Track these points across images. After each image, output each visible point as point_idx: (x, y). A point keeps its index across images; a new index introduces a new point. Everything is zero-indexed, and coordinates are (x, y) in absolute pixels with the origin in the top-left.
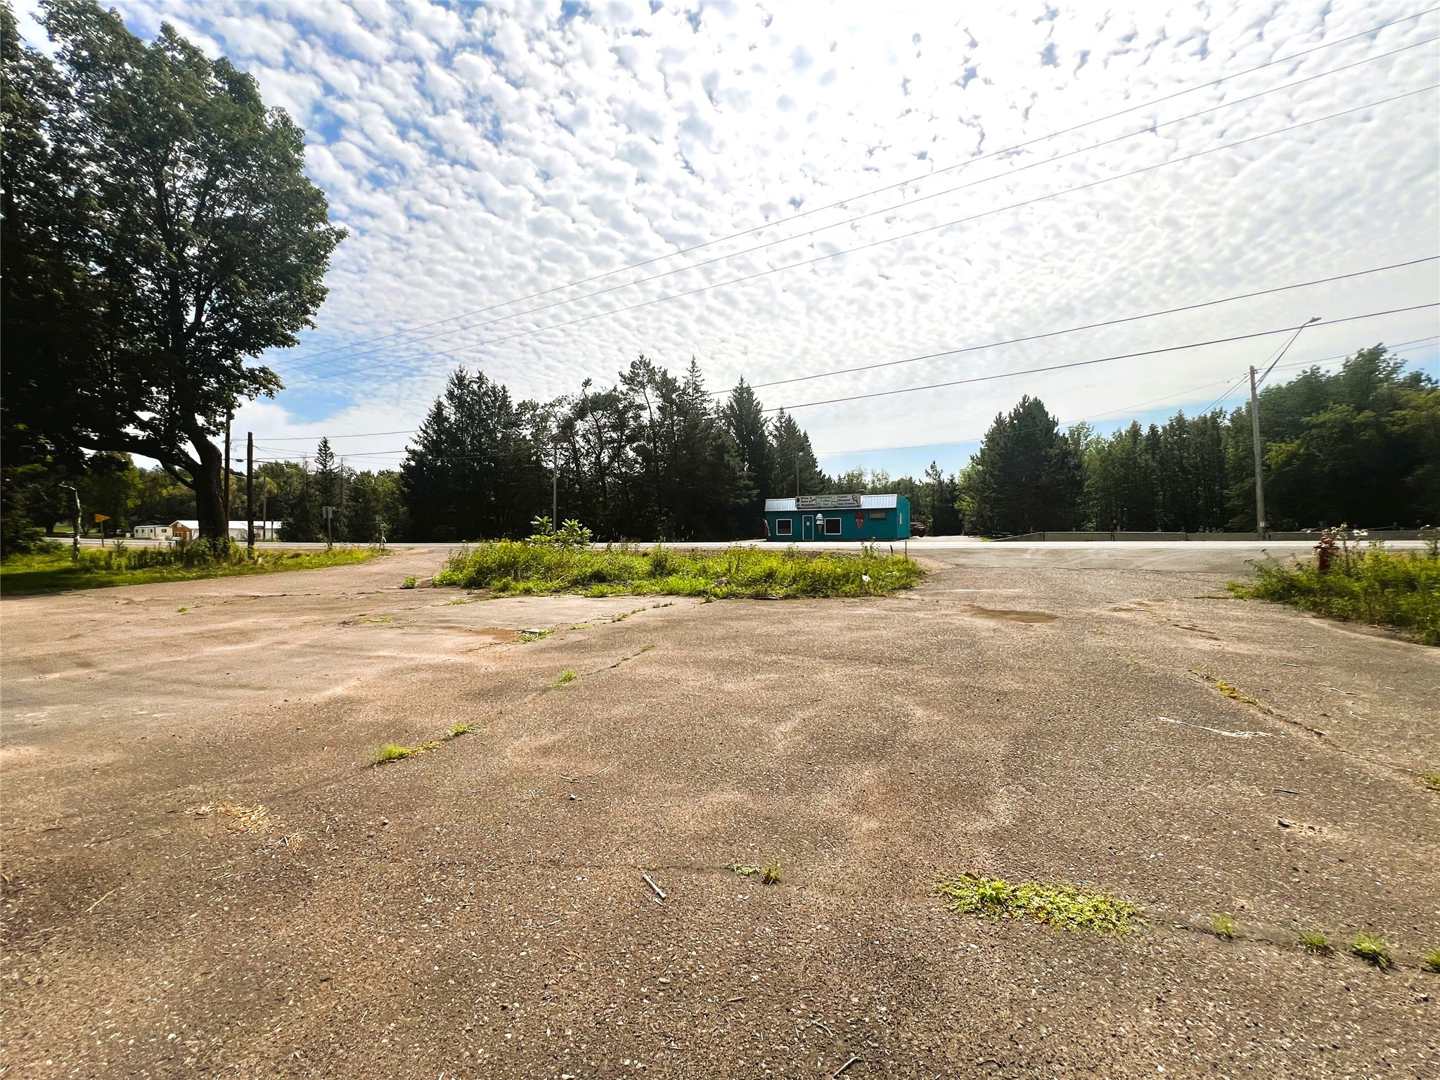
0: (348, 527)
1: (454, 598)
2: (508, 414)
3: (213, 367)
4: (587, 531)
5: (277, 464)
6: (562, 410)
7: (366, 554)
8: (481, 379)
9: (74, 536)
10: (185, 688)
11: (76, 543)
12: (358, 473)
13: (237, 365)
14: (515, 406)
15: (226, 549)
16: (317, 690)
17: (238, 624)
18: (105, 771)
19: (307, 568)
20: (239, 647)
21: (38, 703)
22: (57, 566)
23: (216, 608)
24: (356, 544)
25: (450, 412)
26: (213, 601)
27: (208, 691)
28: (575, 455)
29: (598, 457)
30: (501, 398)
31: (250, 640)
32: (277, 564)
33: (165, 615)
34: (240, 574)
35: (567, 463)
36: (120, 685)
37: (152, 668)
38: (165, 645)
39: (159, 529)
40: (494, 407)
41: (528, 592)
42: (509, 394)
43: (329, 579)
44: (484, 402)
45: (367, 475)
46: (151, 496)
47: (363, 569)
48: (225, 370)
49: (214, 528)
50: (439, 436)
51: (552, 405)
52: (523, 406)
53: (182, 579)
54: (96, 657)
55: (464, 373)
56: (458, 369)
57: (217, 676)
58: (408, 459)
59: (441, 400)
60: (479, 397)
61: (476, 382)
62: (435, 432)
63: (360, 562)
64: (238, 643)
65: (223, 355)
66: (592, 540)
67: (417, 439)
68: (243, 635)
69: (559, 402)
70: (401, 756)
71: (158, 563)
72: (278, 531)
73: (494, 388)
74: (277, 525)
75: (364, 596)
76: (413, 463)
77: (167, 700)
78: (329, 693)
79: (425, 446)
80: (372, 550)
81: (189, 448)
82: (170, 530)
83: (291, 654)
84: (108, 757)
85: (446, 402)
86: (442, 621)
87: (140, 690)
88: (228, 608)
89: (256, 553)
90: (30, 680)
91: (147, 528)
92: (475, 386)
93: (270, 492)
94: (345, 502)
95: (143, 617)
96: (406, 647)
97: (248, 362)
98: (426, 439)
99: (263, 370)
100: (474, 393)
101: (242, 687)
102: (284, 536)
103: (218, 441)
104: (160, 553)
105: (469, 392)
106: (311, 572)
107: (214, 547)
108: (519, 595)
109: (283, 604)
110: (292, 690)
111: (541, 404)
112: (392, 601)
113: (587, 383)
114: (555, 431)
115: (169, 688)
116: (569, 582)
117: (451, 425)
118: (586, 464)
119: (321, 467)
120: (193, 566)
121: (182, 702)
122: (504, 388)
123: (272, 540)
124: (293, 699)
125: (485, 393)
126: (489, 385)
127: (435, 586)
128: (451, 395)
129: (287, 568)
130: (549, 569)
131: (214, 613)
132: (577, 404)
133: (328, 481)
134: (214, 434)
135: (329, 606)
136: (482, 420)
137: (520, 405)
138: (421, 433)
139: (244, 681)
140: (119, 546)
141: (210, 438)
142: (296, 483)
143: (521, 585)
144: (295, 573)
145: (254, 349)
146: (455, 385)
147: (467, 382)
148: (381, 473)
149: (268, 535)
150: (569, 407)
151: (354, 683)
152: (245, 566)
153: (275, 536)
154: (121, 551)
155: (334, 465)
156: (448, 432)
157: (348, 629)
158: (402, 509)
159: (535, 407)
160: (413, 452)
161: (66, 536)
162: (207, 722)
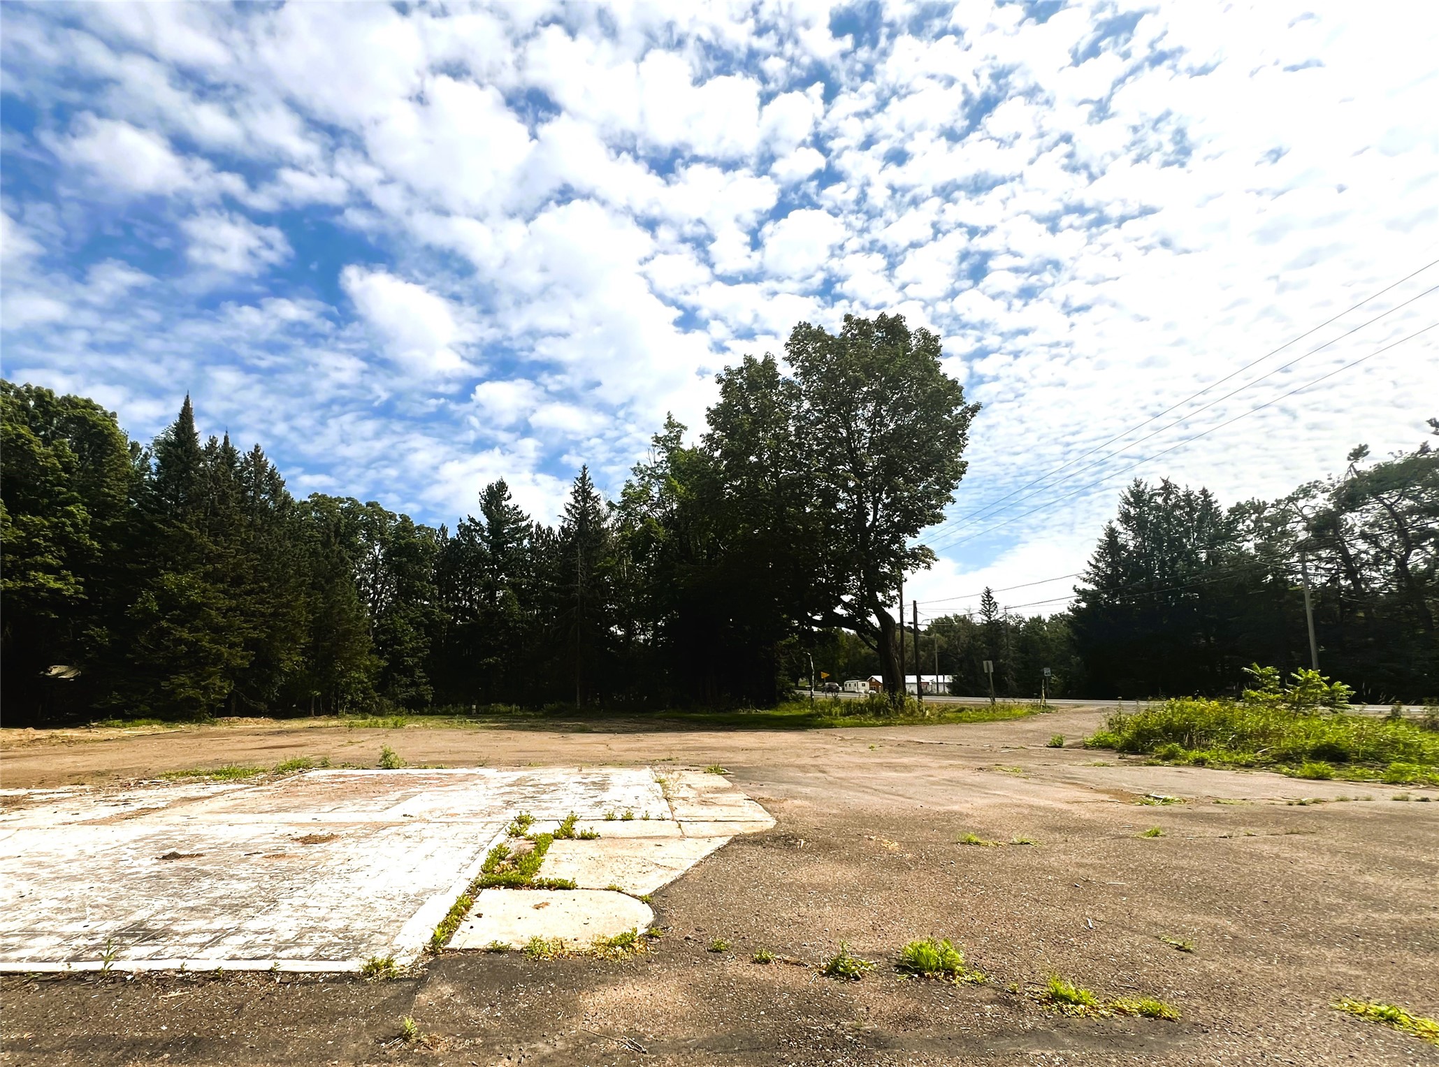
0: (1016, 681)
1: (1098, 760)
2: (1215, 525)
3: (886, 553)
4: (1342, 688)
5: (946, 617)
6: (1312, 502)
7: (1025, 711)
8: (1167, 488)
9: (810, 689)
10: (869, 790)
11: (812, 695)
12: (1027, 620)
13: (902, 547)
14: (1225, 513)
15: (901, 702)
16: (943, 805)
17: (905, 760)
18: (835, 816)
19: (967, 722)
20: (903, 775)
21: (807, 785)
22: (802, 712)
23: (893, 748)
24: (1016, 700)
25: (1127, 538)
26: (891, 742)
27: (880, 794)
28: (1350, 565)
29: (1402, 563)
30: (1202, 508)
31: (910, 772)
32: (943, 717)
33: (862, 750)
34: (912, 724)
35: (1334, 580)
36: (840, 783)
37: (853, 778)
38: (861, 767)
39: (860, 683)
40: (1192, 520)
41: (1200, 763)
42: (1213, 499)
43: (982, 733)
44: (1174, 517)
45: (1037, 621)
46: (854, 655)
47: (1018, 725)
48: (894, 554)
49: (894, 684)
50: (1115, 569)
51: (1291, 499)
52: (1239, 511)
53: (873, 725)
54: (827, 769)
55: (1142, 486)
56: (1132, 484)
57: (886, 788)
58: (1078, 601)
59: (1113, 525)
60: (1167, 513)
61: (1159, 495)
62: (1108, 565)
63: (1017, 718)
64: (902, 772)
65: (892, 541)
66: (1353, 700)
67: (1086, 576)
68: (906, 768)
69: (1306, 492)
70: (977, 843)
71: (858, 712)
72: (949, 685)
73: (1188, 495)
74: (948, 679)
75: (1007, 750)
76: (1083, 605)
77: (860, 794)
78: (949, 808)
79: (1097, 584)
80: (1033, 706)
81: (874, 619)
82: (867, 684)
83: (933, 783)
84: (834, 811)
85: (1119, 527)
86: (1069, 778)
87: (846, 788)
88: (900, 749)
89: (924, 707)
90: (800, 775)
91: (853, 682)
92: (1160, 500)
93: (940, 647)
94: (1012, 654)
95: (849, 750)
96: (1021, 792)
97: (910, 543)
98: (1097, 575)
99: (922, 548)
100: (1158, 508)
101: (898, 795)
102: (956, 690)
103: (894, 612)
104: (860, 705)
105: (1151, 509)
106: (969, 725)
107: (893, 699)
108: (1188, 765)
109: (938, 749)
110: (927, 802)
111: (1270, 501)
112: (1033, 757)
113: (1359, 453)
114: (1303, 536)
115: (862, 789)
116: (1273, 756)
117: (1130, 553)
118: (1377, 579)
119: (986, 618)
120: (880, 716)
121: (867, 797)
122: (1204, 492)
123: (944, 694)
124: (927, 807)
125: (1176, 506)
126: (1181, 493)
127: (1086, 747)
128: (1126, 518)
129: (949, 721)
130: (1242, 737)
131: (890, 752)
132: (1340, 489)
133: (995, 630)
134: (890, 606)
135: (973, 755)
136: (1171, 542)
137: (1232, 511)
138: (1090, 569)
139: (900, 793)
140: (835, 697)
141: (886, 609)
142: (964, 638)
143: (1195, 754)
144: (955, 726)
145: (913, 532)
146: (1129, 503)
147: (1146, 497)
148: (1054, 618)
149: (941, 689)
150: (1327, 495)
151: (969, 805)
152: (915, 718)
153: (947, 690)
154: (837, 702)
155: (996, 616)
156: (1126, 563)
157: (981, 773)
158: (1076, 659)
159: (1259, 508)
160: (1083, 593)
161: (805, 689)
162: (878, 807)
